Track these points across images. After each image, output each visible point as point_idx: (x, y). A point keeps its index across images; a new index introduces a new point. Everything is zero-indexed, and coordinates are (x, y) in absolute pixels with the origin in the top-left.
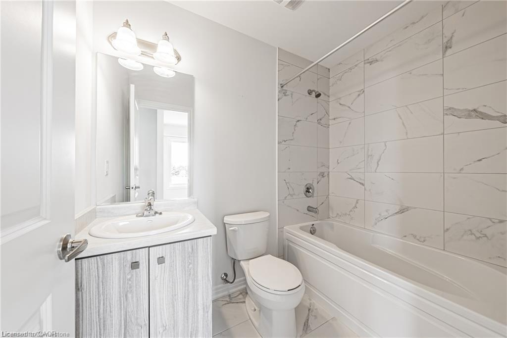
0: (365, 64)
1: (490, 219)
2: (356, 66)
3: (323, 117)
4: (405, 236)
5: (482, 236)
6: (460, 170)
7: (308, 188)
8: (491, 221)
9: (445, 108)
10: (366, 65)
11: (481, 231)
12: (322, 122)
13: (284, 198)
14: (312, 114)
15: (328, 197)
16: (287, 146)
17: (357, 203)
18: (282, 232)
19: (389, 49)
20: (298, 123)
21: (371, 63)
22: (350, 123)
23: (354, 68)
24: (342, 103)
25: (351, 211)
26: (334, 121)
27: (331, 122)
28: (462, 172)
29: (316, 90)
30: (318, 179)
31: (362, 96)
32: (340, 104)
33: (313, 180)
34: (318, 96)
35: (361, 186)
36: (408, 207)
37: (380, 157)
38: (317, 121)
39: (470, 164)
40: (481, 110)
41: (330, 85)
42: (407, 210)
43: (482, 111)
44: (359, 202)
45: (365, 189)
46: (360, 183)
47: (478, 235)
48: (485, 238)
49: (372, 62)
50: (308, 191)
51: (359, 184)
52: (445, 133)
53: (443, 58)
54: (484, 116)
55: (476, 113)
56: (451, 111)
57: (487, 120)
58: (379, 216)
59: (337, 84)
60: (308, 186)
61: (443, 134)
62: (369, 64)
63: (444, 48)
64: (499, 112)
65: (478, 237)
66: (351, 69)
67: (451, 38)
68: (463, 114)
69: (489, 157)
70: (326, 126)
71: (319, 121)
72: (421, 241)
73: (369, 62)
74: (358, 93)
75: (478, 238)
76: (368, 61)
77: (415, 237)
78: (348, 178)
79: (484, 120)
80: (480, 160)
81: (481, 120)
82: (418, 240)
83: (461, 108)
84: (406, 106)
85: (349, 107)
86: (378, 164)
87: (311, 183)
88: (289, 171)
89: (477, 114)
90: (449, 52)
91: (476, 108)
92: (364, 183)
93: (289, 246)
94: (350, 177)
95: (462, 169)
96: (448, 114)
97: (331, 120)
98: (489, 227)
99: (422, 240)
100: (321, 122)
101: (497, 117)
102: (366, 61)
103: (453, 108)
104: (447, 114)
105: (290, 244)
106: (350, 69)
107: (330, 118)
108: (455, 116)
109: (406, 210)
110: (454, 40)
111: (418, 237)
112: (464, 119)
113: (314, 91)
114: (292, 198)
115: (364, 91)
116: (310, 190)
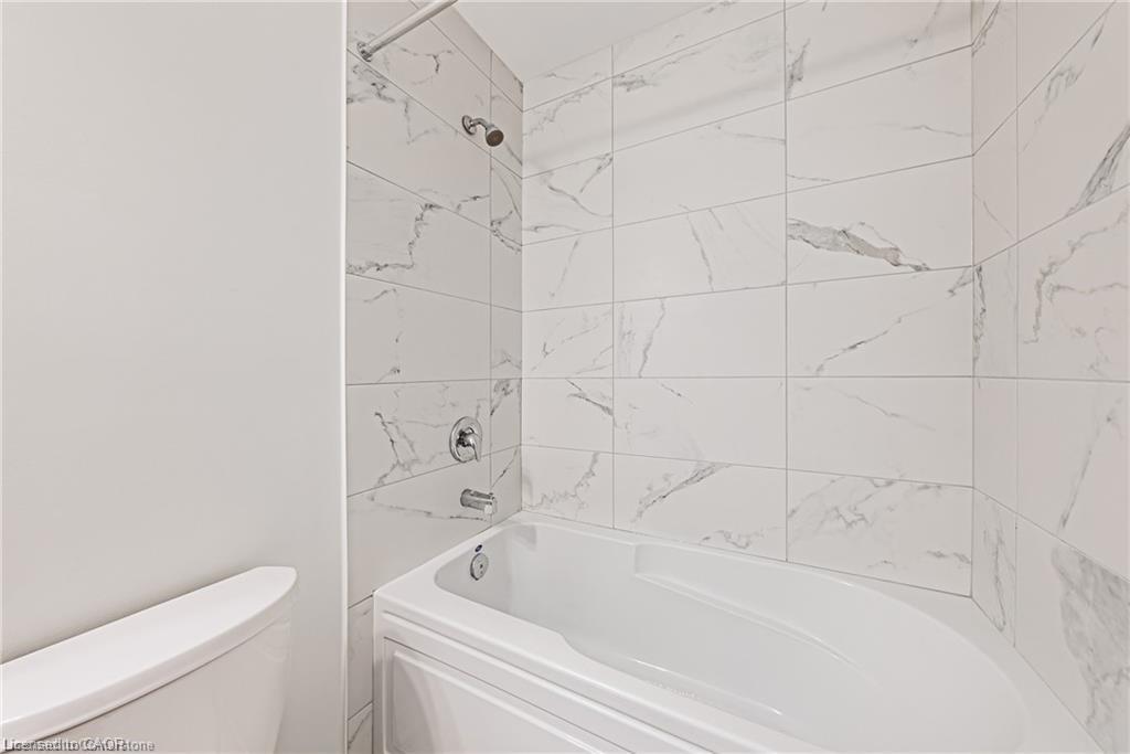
0: (614, 85)
1: (871, 479)
2: (592, 86)
3: (507, 218)
4: (707, 538)
5: (856, 518)
6: (818, 370)
7: (462, 434)
8: (873, 482)
9: (789, 222)
10: (617, 90)
11: (855, 509)
12: (503, 229)
13: (375, 482)
14: (475, 198)
15: (518, 452)
16: (389, 287)
17: (595, 461)
18: (368, 612)
19: (673, 58)
20: (428, 213)
21: (629, 85)
22: (576, 244)
23: (587, 93)
24: (555, 186)
25: (580, 484)
26: (534, 233)
27: (526, 237)
28: (821, 373)
29: (488, 121)
30: (491, 401)
31: (607, 171)
32: (551, 188)
33: (479, 407)
34: (495, 138)
35: (605, 415)
36: (713, 464)
37: (651, 338)
38: (489, 225)
39: (836, 356)
40: (856, 231)
41: (524, 132)
42: (712, 473)
43: (859, 236)
44: (600, 457)
45: (614, 424)
46: (603, 408)
47: (850, 517)
48: (863, 522)
49: (632, 83)
50: (462, 440)
51: (600, 410)
52: (789, 282)
53: (786, 100)
54: (861, 248)
55: (845, 239)
56: (799, 230)
57: (866, 257)
58: (648, 492)
59: (542, 129)
60: (462, 426)
61: (785, 283)
62: (623, 89)
63: (788, 79)
64: (885, 240)
65: (849, 521)
66: (580, 95)
67: (802, 56)
68: (824, 239)
69: (870, 340)
70: (512, 244)
71: (496, 223)
72: (740, 547)
73: (624, 84)
74: (597, 163)
75: (849, 525)
76: (624, 79)
77: (728, 537)
78: (571, 395)
79: (859, 256)
80: (854, 347)
81: (855, 255)
82: (734, 543)
83: (821, 225)
84: (710, 209)
85: (575, 199)
86: (646, 357)
87: (474, 416)
88: (396, 377)
89: (849, 242)
90: (797, 88)
91: (846, 226)
92: (611, 407)
93: (394, 663)
94: (577, 391)
95: (820, 368)
96: (796, 236)
97: (528, 230)
98: (870, 496)
99: (743, 542)
100: (501, 229)
101: (883, 250)
102: (618, 80)
103: (804, 223)
104: (792, 237)
105: (398, 654)
106: (578, 94)
107: (525, 224)
108: (808, 242)
109: (708, 472)
110: (807, 60)
111: (734, 537)
112: (825, 251)
113: (480, 122)
114: (407, 474)
115: (611, 160)
116: (471, 440)
